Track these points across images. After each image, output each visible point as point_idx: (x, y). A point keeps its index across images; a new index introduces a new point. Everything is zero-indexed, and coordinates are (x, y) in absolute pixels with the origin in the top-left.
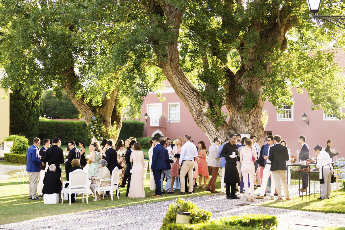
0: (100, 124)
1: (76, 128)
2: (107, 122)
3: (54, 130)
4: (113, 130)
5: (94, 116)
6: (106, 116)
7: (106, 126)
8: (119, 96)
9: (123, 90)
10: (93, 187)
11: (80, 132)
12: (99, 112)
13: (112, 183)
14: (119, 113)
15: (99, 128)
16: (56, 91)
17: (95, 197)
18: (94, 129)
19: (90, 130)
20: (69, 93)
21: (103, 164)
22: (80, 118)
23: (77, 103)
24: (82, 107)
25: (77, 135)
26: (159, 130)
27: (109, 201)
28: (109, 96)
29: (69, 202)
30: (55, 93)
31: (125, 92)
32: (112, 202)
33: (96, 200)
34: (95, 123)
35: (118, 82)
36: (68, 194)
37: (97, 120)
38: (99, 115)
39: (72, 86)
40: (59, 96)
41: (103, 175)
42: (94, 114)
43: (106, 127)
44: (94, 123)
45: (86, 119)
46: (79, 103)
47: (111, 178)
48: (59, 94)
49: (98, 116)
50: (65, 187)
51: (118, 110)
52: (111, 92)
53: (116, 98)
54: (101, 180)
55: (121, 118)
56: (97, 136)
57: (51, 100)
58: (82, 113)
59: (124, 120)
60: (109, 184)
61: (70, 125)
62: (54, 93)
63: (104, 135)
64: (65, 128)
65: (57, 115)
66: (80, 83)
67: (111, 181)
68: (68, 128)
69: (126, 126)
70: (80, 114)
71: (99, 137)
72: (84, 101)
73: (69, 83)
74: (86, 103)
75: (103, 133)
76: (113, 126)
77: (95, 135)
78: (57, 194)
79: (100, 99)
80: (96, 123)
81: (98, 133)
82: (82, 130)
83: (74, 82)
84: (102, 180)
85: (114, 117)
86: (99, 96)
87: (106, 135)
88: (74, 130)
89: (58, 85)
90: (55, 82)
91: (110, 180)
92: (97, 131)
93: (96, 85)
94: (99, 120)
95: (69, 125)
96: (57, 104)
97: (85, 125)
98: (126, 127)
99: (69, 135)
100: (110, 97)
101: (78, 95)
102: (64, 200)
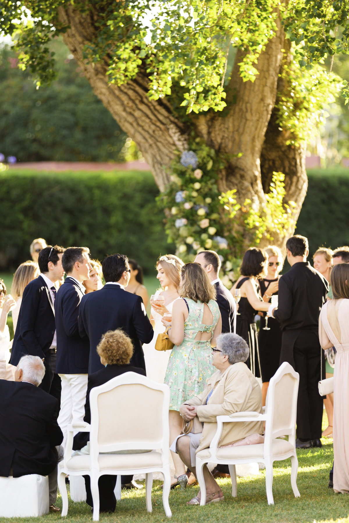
0: (216, 182)
1: (114, 199)
2: (242, 177)
3: (25, 211)
4: (268, 211)
5: (190, 149)
6: (240, 150)
7: (238, 193)
8: (296, 65)
9: (311, 40)
10: (188, 446)
11: (130, 216)
12: (209, 133)
13: (267, 432)
14: (294, 137)
15: (208, 200)
16: (28, 48)
17: (198, 491)
18: (188, 206)
19: (174, 211)
20: (85, 57)
21: (231, 353)
22: (129, 157)
23: (118, 98)
24: (137, 114)
25: (120, 231)
27: (259, 508)
28: (254, 64)
29: (92, 511)
30: (26, 57)
31: (317, 49)
32: (269, 512)
33: (203, 503)
34: (193, 181)
35: (290, 6)
36: (87, 478)
37: (202, 166)
38: (211, 144)
39: (97, 28)
40: (44, 69)
41: (230, 398)
42: (190, 144)
43: (241, 195)
44: (189, 181)
45: (157, 163)
46: (124, 98)
47: (262, 412)
48: (42, 58)
49: (205, 151)
50: (74, 449)
51: (289, 124)
52: (260, 48)
53: (281, 73)
54: (220, 420)
55: (304, 156)
56: (204, 236)
57: (8, 87)
58: (139, 138)
59: (314, 167)
60: (256, 437)
61: (90, 189)
62: (22, 56)
63: (230, 231)
64: (70, 201)
65: (34, 147)
66: (128, 13)
67: (263, 423)
68: (80, 200)
69: (324, 190)
70: (130, 143)
71: (211, 237)
72: (147, 90)
73: (83, 11)
74: (156, 97)
75: (225, 220)
76: (267, 190)
77: (195, 228)
78: (41, 477)
79: (214, 81)
80: (200, 181)
81: (204, 223)
82: (137, 209)
83: (102, 10)
84: (227, 419)
85: (273, 155)
86: (210, 67)
87: (241, 229)
88: (107, 211)
89: (38, 24)
90: (23, 8)
91: (260, 418)
92: (201, 212)
93: (196, 23)
94: (210, 166)
96: (35, 101)
97: (154, 191)
99: (84, 229)
100: (255, 71)
101: (122, 66)
102: (71, 502)
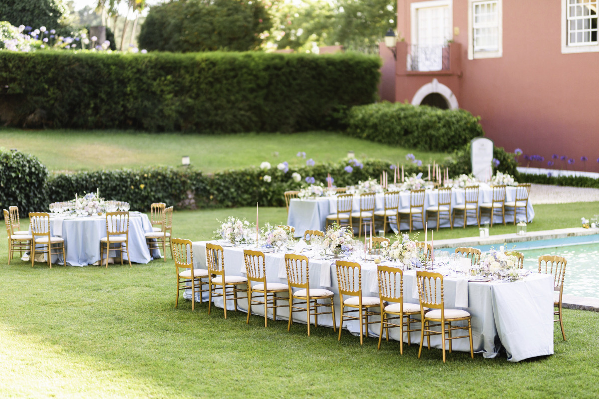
26: (440, 82)
95: (104, 64)
98: (314, 73)
